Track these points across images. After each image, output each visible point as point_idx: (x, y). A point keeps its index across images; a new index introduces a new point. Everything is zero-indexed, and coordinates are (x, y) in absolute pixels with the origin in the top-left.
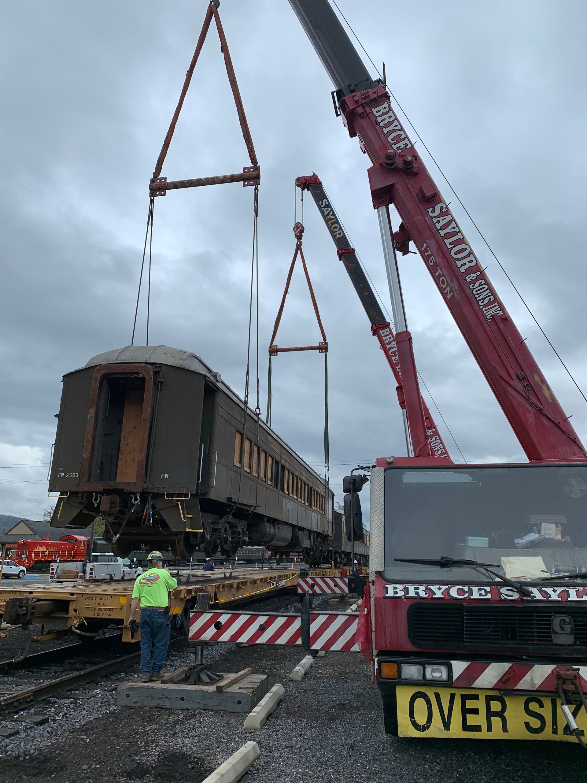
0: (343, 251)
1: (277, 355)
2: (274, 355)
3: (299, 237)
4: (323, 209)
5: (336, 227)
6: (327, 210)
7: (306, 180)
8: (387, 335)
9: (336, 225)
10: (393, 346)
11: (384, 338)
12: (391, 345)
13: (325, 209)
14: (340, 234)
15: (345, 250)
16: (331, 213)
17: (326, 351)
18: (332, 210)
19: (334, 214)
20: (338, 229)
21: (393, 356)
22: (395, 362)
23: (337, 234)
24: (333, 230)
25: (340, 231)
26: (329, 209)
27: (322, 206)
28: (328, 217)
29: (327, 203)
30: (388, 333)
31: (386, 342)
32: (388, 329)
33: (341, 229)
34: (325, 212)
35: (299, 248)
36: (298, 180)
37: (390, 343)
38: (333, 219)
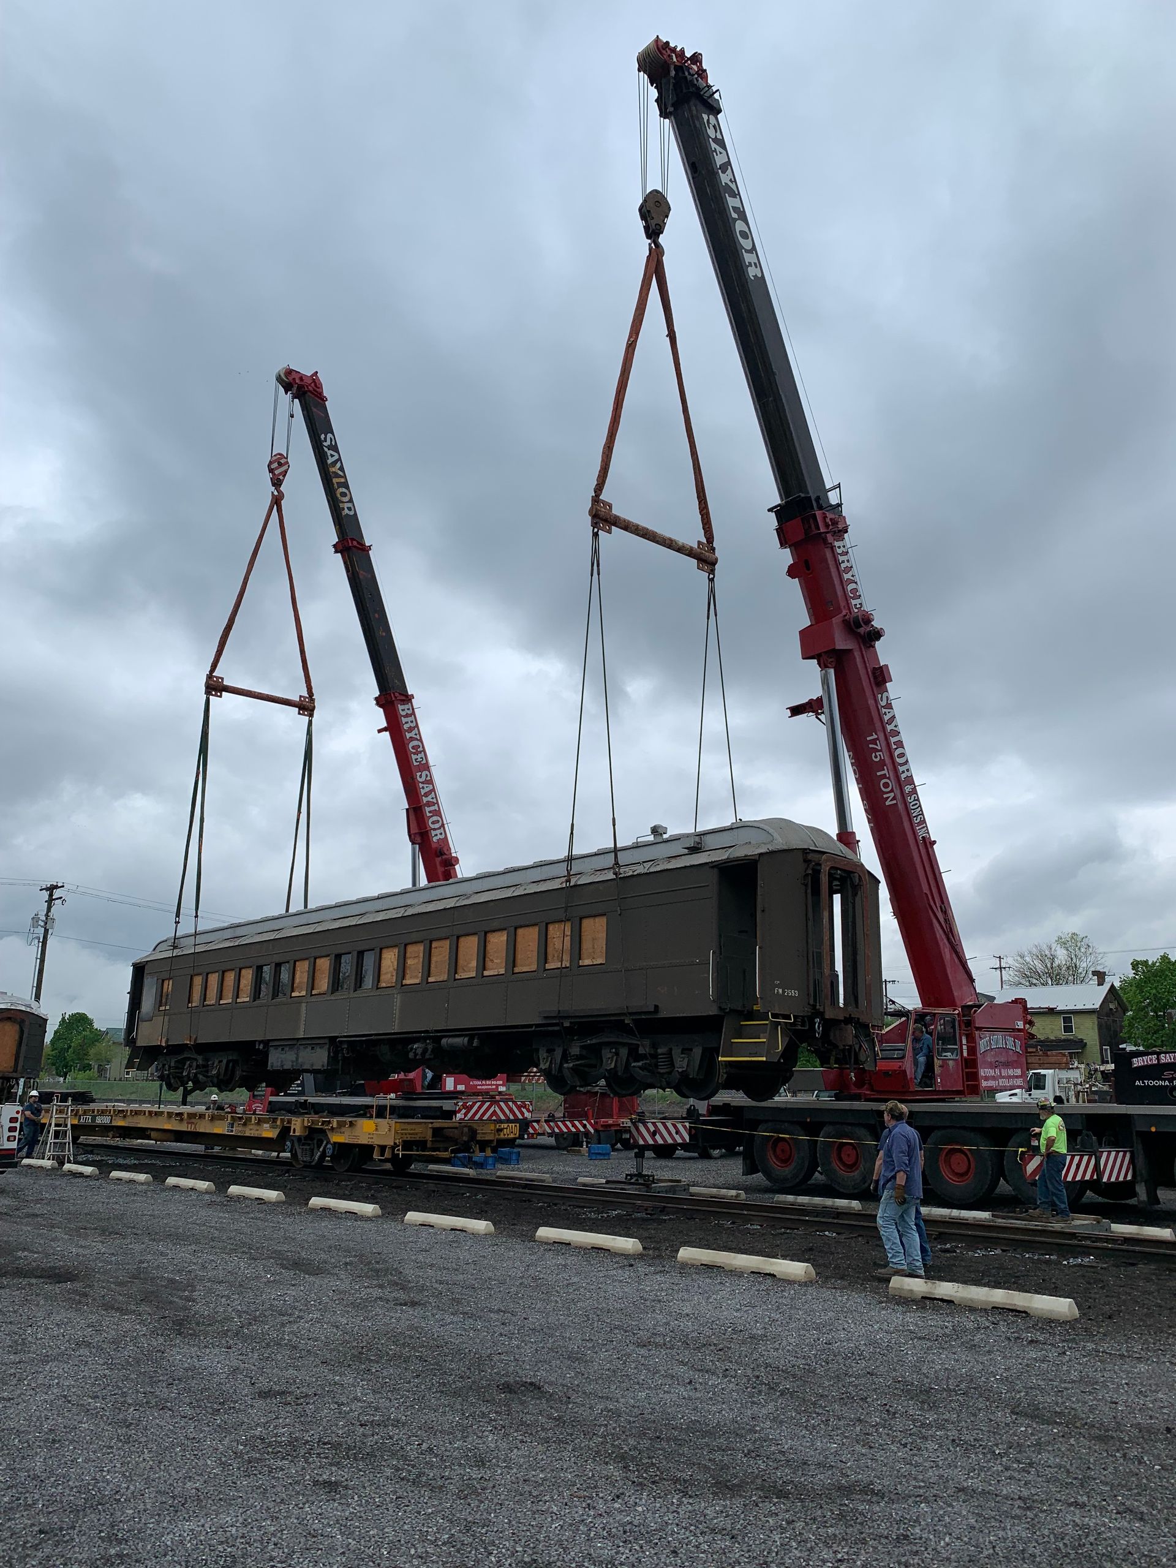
0: (355, 543)
1: (221, 696)
2: (216, 695)
3: (277, 483)
4: (326, 449)
5: (344, 495)
6: (332, 456)
7: (301, 379)
8: (407, 716)
9: (344, 490)
10: (415, 736)
11: (404, 720)
12: (412, 734)
13: (329, 452)
14: (349, 509)
15: (358, 543)
16: (338, 465)
17: (311, 715)
18: (340, 459)
19: (342, 469)
20: (346, 499)
21: (414, 753)
22: (415, 764)
23: (346, 509)
24: (339, 496)
25: (350, 505)
26: (336, 457)
27: (325, 444)
28: (334, 470)
29: (333, 443)
30: (410, 712)
31: (406, 727)
32: (409, 706)
33: (351, 501)
34: (330, 457)
35: (277, 501)
36: (289, 372)
37: (411, 729)
38: (340, 477)
